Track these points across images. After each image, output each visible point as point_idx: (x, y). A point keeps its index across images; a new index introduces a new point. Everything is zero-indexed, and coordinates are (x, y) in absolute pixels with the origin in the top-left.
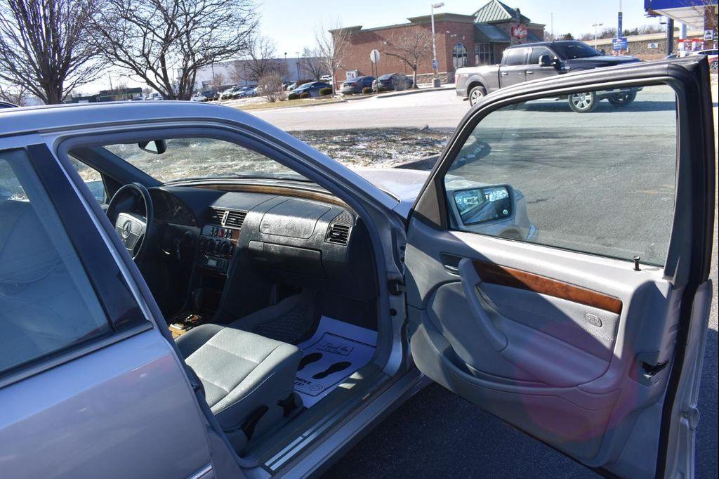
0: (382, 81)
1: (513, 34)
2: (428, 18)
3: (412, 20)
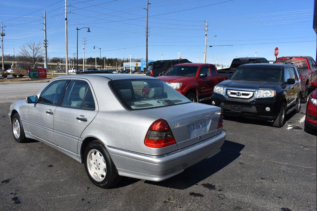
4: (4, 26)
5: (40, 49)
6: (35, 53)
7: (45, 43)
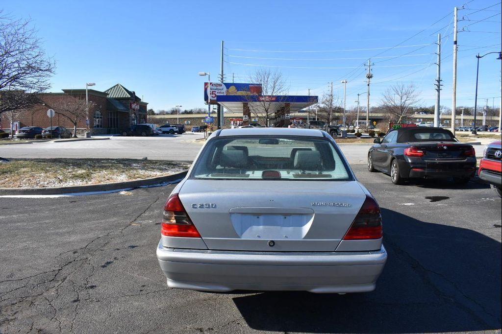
0: (49, 131)
1: (131, 107)
2: (84, 91)
3: (65, 91)
4: (371, 63)
5: (412, 95)
6: (403, 101)
7: (437, 83)
